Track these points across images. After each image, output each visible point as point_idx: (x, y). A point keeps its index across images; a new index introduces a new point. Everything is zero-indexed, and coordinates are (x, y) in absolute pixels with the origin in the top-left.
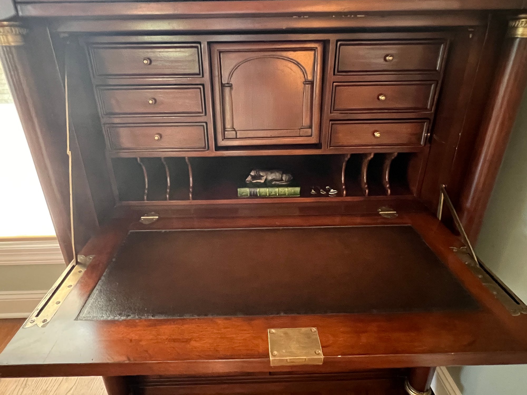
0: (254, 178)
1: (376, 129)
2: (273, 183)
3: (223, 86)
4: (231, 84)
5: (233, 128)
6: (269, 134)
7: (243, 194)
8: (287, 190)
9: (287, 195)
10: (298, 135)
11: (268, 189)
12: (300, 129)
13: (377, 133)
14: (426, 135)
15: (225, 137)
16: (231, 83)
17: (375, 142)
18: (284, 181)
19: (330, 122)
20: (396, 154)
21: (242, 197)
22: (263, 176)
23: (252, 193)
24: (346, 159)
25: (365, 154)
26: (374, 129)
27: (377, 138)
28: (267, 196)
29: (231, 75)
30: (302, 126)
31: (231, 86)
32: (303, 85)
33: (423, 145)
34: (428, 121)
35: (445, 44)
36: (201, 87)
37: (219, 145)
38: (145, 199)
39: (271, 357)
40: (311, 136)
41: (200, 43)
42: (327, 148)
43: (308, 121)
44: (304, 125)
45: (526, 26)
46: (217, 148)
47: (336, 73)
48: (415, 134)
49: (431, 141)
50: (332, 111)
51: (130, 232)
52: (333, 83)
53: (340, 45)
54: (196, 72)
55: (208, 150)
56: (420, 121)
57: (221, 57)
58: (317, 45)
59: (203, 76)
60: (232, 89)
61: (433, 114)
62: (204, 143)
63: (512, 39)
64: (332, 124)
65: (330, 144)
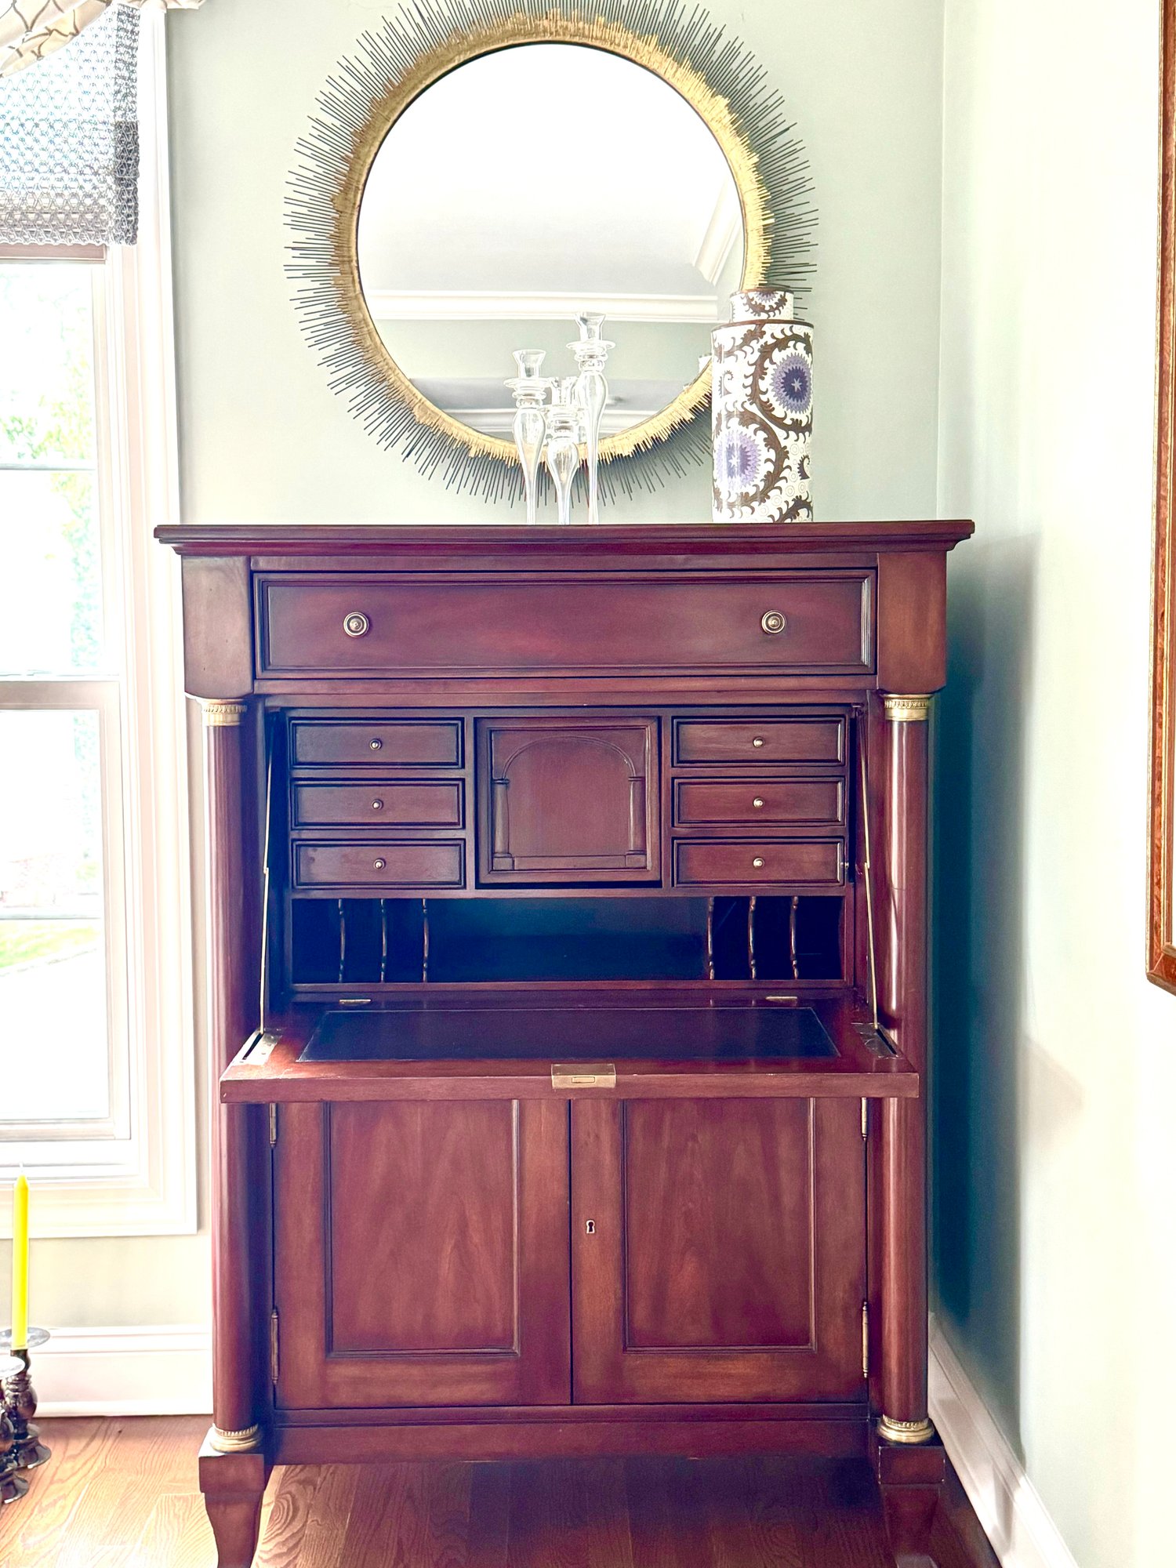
1: (754, 853)
3: (493, 782)
4: (508, 780)
5: (508, 853)
6: (571, 863)
12: (624, 856)
13: (757, 860)
14: (842, 863)
15: (494, 868)
16: (507, 777)
17: (755, 876)
19: (674, 841)
20: (798, 899)
24: (710, 907)
25: (742, 897)
26: (750, 854)
27: (758, 868)
29: (508, 765)
30: (629, 850)
33: (841, 882)
34: (842, 840)
35: (843, 722)
36: (460, 783)
37: (483, 881)
38: (340, 979)
39: (553, 1077)
40: (645, 868)
41: (462, 720)
42: (673, 885)
43: (639, 842)
44: (632, 849)
45: (900, 707)
46: (479, 886)
47: (675, 765)
48: (825, 863)
49: (853, 875)
50: (675, 825)
51: (328, 1012)
52: (673, 779)
53: (678, 723)
54: (454, 760)
55: (465, 887)
56: (830, 841)
57: (493, 738)
58: (648, 722)
59: (463, 766)
60: (507, 787)
61: (847, 830)
62: (458, 876)
63: (891, 722)
64: (679, 844)
65: (678, 880)
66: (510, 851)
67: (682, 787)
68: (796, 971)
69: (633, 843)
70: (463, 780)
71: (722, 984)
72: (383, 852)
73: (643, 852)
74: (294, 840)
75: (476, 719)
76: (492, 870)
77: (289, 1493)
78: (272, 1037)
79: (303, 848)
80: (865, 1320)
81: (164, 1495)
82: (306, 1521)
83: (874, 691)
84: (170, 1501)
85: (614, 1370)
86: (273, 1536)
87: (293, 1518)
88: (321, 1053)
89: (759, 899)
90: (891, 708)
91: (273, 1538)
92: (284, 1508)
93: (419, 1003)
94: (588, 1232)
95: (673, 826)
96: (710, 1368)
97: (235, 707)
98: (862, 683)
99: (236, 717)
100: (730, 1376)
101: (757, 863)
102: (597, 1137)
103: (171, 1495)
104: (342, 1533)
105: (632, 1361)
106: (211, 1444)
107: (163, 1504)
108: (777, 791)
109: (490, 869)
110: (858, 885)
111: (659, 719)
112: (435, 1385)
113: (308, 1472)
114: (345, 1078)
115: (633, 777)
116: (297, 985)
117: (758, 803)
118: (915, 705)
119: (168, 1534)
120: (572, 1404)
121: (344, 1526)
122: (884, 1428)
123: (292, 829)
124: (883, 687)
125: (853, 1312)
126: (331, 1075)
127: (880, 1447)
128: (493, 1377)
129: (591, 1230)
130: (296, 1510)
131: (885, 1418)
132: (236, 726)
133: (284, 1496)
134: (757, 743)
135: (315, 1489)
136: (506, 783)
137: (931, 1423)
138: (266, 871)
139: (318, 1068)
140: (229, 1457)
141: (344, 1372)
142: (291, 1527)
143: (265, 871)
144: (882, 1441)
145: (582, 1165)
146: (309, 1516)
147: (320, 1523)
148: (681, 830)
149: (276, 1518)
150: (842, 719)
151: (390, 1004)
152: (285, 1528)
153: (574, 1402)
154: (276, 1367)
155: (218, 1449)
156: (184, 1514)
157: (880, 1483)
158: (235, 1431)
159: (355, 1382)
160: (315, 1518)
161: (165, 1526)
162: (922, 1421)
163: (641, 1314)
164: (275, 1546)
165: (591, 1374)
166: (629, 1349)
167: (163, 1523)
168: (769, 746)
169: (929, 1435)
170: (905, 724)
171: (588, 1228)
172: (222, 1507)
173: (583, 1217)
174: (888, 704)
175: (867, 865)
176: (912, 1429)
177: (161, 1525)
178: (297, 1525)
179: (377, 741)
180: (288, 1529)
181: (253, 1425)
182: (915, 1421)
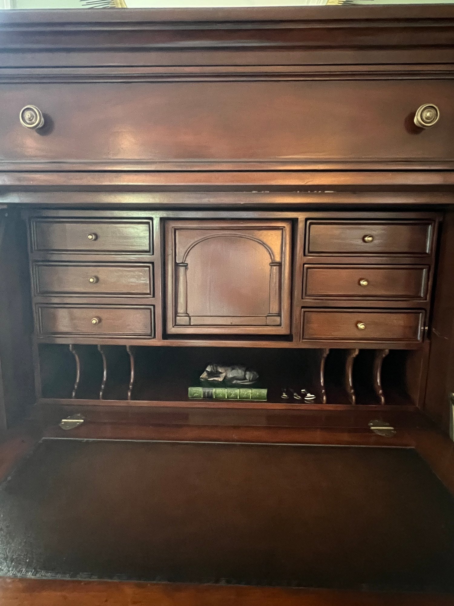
0: (210, 374)
1: (360, 319)
2: (234, 382)
3: (177, 265)
4: (187, 264)
6: (228, 321)
7: (195, 395)
8: (250, 392)
9: (250, 398)
10: (265, 324)
11: (226, 390)
12: (266, 317)
13: (362, 324)
14: (422, 328)
15: (177, 324)
16: (186, 262)
17: (359, 335)
18: (248, 381)
19: (302, 309)
20: (387, 351)
21: (195, 399)
22: (221, 373)
23: (206, 395)
24: (325, 355)
25: (349, 349)
26: (356, 320)
27: (361, 330)
28: (225, 398)
29: (187, 253)
30: (269, 313)
31: (186, 266)
32: (269, 267)
33: (421, 341)
34: (423, 311)
35: (433, 224)
36: (151, 265)
37: (168, 332)
38: (73, 396)
40: (280, 325)
41: (152, 219)
42: (299, 340)
43: (276, 308)
46: (165, 337)
47: (306, 254)
48: (408, 327)
52: (304, 264)
53: (310, 224)
54: (147, 248)
55: (155, 337)
56: (414, 311)
59: (153, 253)
60: (187, 269)
61: (429, 304)
62: (150, 329)
64: (305, 312)
65: (302, 336)
66: (188, 312)
67: (309, 270)
68: (382, 398)
69: (272, 307)
70: (153, 263)
71: (331, 407)
72: (98, 313)
73: (279, 315)
74: (36, 304)
75: (161, 219)
76: (175, 325)
89: (359, 350)
95: (302, 298)
101: (361, 326)
115: (274, 263)
117: (364, 283)
123: (35, 296)
134: (368, 239)
148: (310, 302)
168: (377, 242)
179: (93, 234)
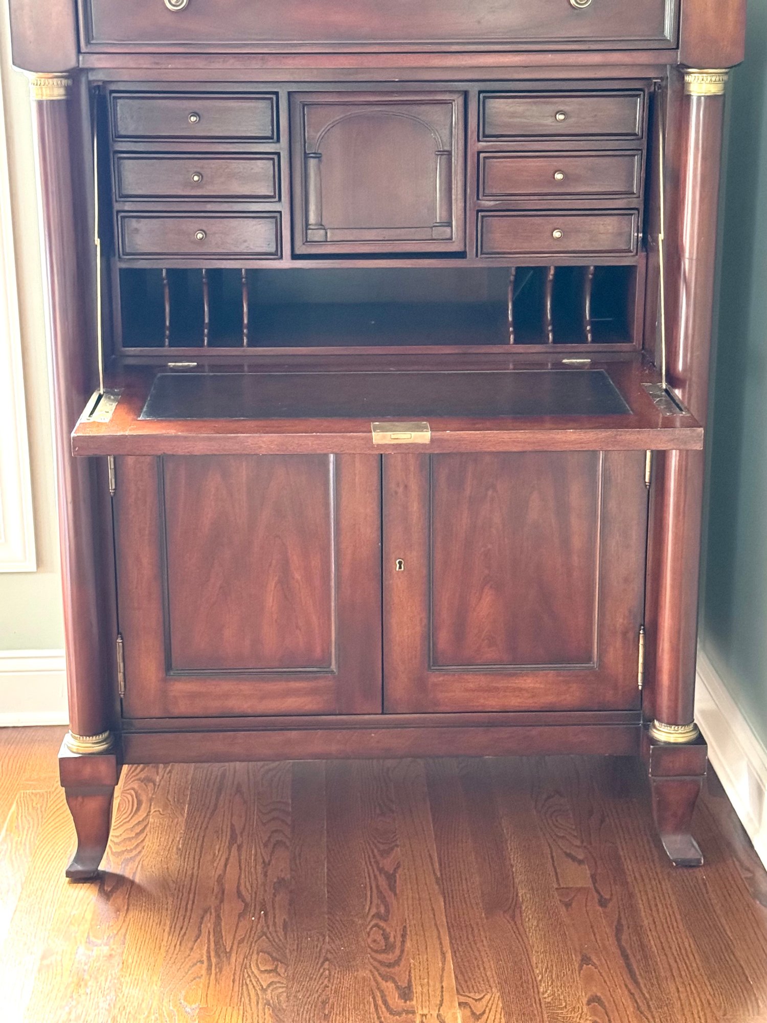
1: (555, 225)
3: (306, 156)
4: (320, 154)
5: (321, 225)
6: (380, 234)
10: (429, 238)
12: (432, 227)
13: (557, 231)
14: (635, 235)
15: (308, 240)
16: (319, 151)
17: (554, 246)
19: (478, 214)
20: (592, 268)
24: (511, 276)
25: (542, 267)
26: (550, 226)
27: (556, 239)
29: (320, 139)
30: (435, 223)
31: (320, 157)
32: (435, 157)
33: (634, 253)
34: (636, 212)
35: (642, 96)
36: (276, 157)
37: (298, 251)
38: (167, 344)
39: (373, 433)
40: (451, 239)
41: (276, 93)
42: (477, 256)
43: (444, 214)
44: (438, 221)
45: (699, 82)
46: (295, 257)
47: (481, 138)
48: (620, 234)
49: (647, 245)
50: (480, 198)
51: (159, 375)
52: (479, 153)
53: (485, 98)
54: (269, 134)
55: (281, 257)
56: (625, 212)
57: (305, 113)
58: (454, 97)
59: (278, 140)
60: (320, 161)
61: (642, 202)
62: (275, 246)
63: (689, 97)
64: (483, 217)
65: (481, 251)
66: (323, 224)
67: (487, 161)
68: (589, 335)
69: (439, 214)
70: (278, 154)
71: (521, 348)
72: (203, 224)
73: (449, 224)
74: (118, 212)
75: (289, 93)
76: (306, 241)
77: (133, 789)
78: (112, 397)
79: (126, 220)
80: (641, 642)
81: (22, 791)
82: (149, 812)
83: (674, 66)
84: (28, 796)
85: (421, 684)
86: (122, 823)
87: (138, 809)
88: (158, 411)
89: (556, 268)
90: (690, 83)
91: (122, 825)
92: (129, 801)
93: (240, 367)
94: (397, 569)
95: (478, 199)
96: (502, 684)
97: (61, 82)
98: (665, 58)
99: (62, 91)
100: (521, 690)
101: (557, 234)
102: (406, 487)
103: (28, 791)
104: (182, 820)
105: (435, 678)
106: (68, 747)
107: (22, 799)
108: (577, 165)
109: (305, 241)
110: (650, 254)
111: (466, 94)
112: (262, 698)
113: (148, 771)
114: (185, 434)
115: (440, 151)
116: (127, 349)
117: (559, 176)
118: (713, 79)
119: (29, 823)
120: (383, 713)
121: (183, 815)
122: (655, 730)
123: (116, 201)
124: (685, 62)
125: (631, 635)
126: (172, 432)
127: (652, 747)
128: (313, 692)
129: (400, 568)
130: (140, 803)
131: (656, 723)
132: (63, 100)
133: (128, 792)
134: (560, 117)
135: (155, 785)
136: (318, 156)
137: (696, 727)
138: (97, 241)
139: (159, 425)
140: (86, 758)
141: (180, 687)
142: (136, 816)
143: (96, 243)
144: (653, 741)
145: (393, 511)
146: (152, 807)
147: (161, 812)
148: (487, 203)
149: (122, 809)
150: (642, 93)
151: (213, 368)
152: (131, 818)
153: (385, 712)
154: (122, 683)
155: (75, 751)
156: (41, 807)
157: (650, 776)
158: (89, 736)
159: (193, 696)
160: (157, 809)
161: (25, 817)
162: (688, 725)
163: (444, 637)
164: (124, 831)
165: (399, 687)
166: (433, 668)
167: (23, 814)
168: (572, 120)
169: (695, 736)
170: (703, 98)
171: (398, 565)
172: (80, 799)
173: (393, 556)
174: (688, 78)
175: (661, 237)
176: (680, 731)
177: (22, 816)
178: (142, 814)
179: (195, 114)
180: (134, 818)
181: (104, 731)
182: (682, 725)
